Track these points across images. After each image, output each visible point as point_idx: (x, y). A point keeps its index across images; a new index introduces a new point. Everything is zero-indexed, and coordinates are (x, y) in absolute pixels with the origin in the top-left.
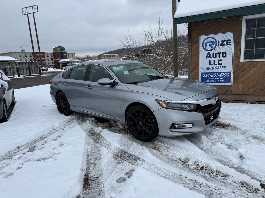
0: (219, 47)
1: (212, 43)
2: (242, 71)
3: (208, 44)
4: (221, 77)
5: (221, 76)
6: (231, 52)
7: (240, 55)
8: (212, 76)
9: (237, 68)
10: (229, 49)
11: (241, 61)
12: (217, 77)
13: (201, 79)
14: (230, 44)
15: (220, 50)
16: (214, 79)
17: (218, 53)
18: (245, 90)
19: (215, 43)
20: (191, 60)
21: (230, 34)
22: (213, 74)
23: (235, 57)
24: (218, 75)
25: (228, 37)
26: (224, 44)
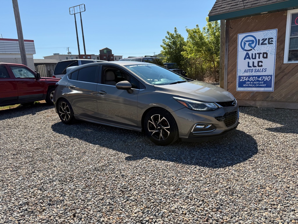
0: (259, 47)
1: (251, 42)
2: (286, 75)
3: (247, 43)
4: (261, 81)
5: (261, 79)
6: (273, 52)
7: (284, 55)
8: (251, 80)
9: (280, 71)
10: (271, 49)
11: (284, 63)
12: (256, 81)
13: (238, 83)
14: (272, 43)
15: (261, 50)
16: (253, 83)
17: (258, 53)
18: (288, 97)
19: (255, 42)
20: (228, 61)
21: (272, 32)
22: (251, 78)
23: (278, 57)
24: (257, 78)
25: (270, 35)
26: (265, 43)
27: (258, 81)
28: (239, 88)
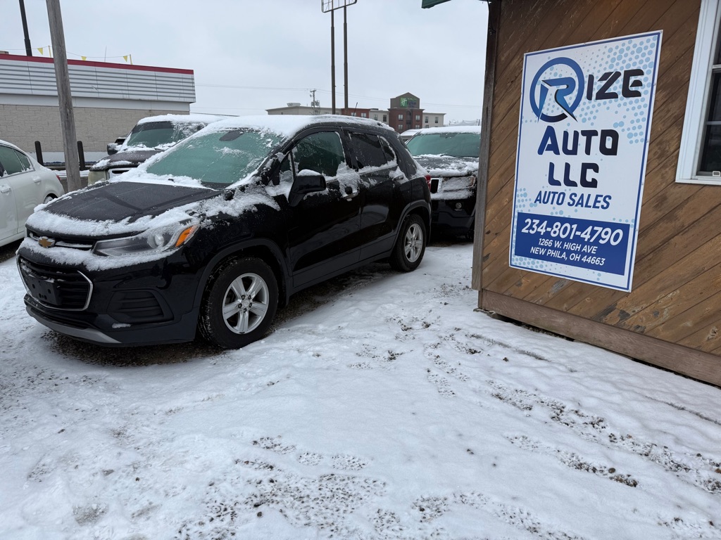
0: (591, 105)
1: (564, 87)
2: (681, 231)
3: (552, 90)
4: (588, 243)
5: (587, 237)
6: (638, 131)
7: (679, 147)
8: (555, 232)
9: (660, 214)
10: (632, 118)
11: (677, 181)
12: (572, 241)
13: (514, 239)
14: (637, 94)
15: (595, 118)
16: (562, 245)
17: (584, 133)
18: (682, 325)
19: (577, 87)
21: (642, 43)
22: (557, 226)
23: (655, 154)
24: (576, 230)
25: (633, 57)
26: (611, 90)
27: (578, 240)
28: (519, 257)
